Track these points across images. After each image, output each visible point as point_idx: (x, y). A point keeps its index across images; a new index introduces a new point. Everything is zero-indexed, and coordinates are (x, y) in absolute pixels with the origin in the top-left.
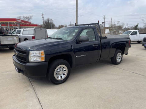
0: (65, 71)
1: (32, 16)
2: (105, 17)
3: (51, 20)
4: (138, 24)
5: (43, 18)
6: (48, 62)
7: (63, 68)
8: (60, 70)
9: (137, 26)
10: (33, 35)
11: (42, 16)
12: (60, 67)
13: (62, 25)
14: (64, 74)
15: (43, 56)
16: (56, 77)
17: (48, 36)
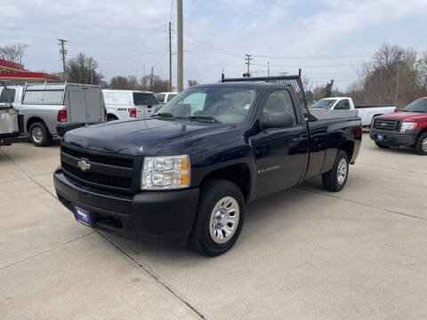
0: (232, 214)
1: (25, 46)
2: (249, 58)
3: (91, 59)
4: (332, 81)
5: (63, 52)
6: (197, 189)
7: (228, 206)
8: (222, 213)
9: (329, 86)
10: (61, 108)
11: (60, 47)
12: (223, 204)
13: (122, 76)
14: (230, 225)
15: (186, 172)
16: (213, 232)
17: (105, 111)
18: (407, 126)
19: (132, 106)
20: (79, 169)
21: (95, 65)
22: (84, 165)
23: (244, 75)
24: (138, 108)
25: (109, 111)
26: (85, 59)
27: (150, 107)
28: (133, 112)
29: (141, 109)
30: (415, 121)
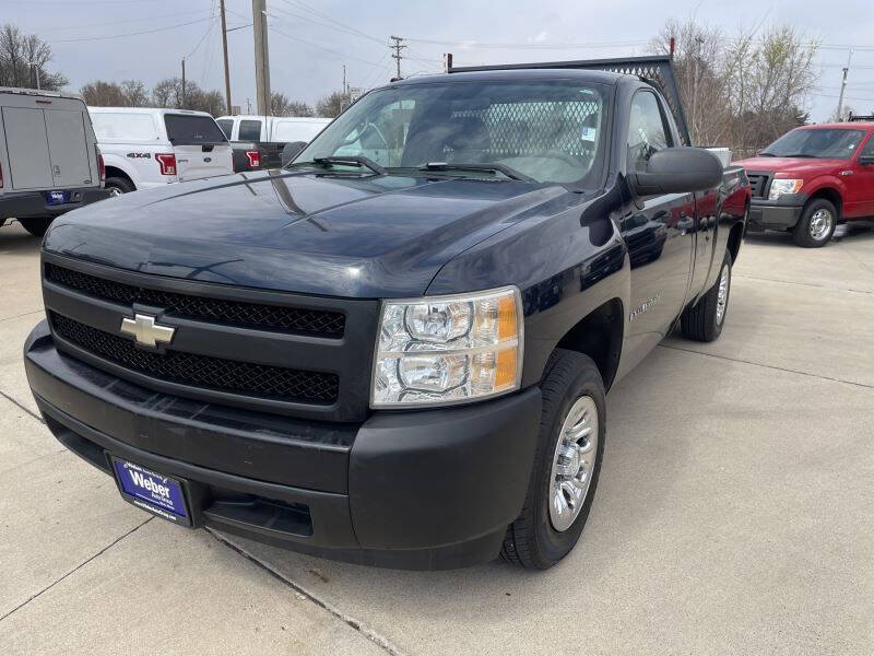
0: (581, 442)
2: (397, 44)
6: (536, 393)
7: (578, 423)
15: (512, 343)
17: (100, 160)
18: (782, 188)
19: (166, 148)
20: (129, 341)
21: (45, 54)
22: (148, 329)
23: (392, 80)
24: (180, 152)
25: (108, 161)
26: (19, 38)
27: (207, 149)
28: (168, 163)
29: (189, 155)
30: (799, 176)
